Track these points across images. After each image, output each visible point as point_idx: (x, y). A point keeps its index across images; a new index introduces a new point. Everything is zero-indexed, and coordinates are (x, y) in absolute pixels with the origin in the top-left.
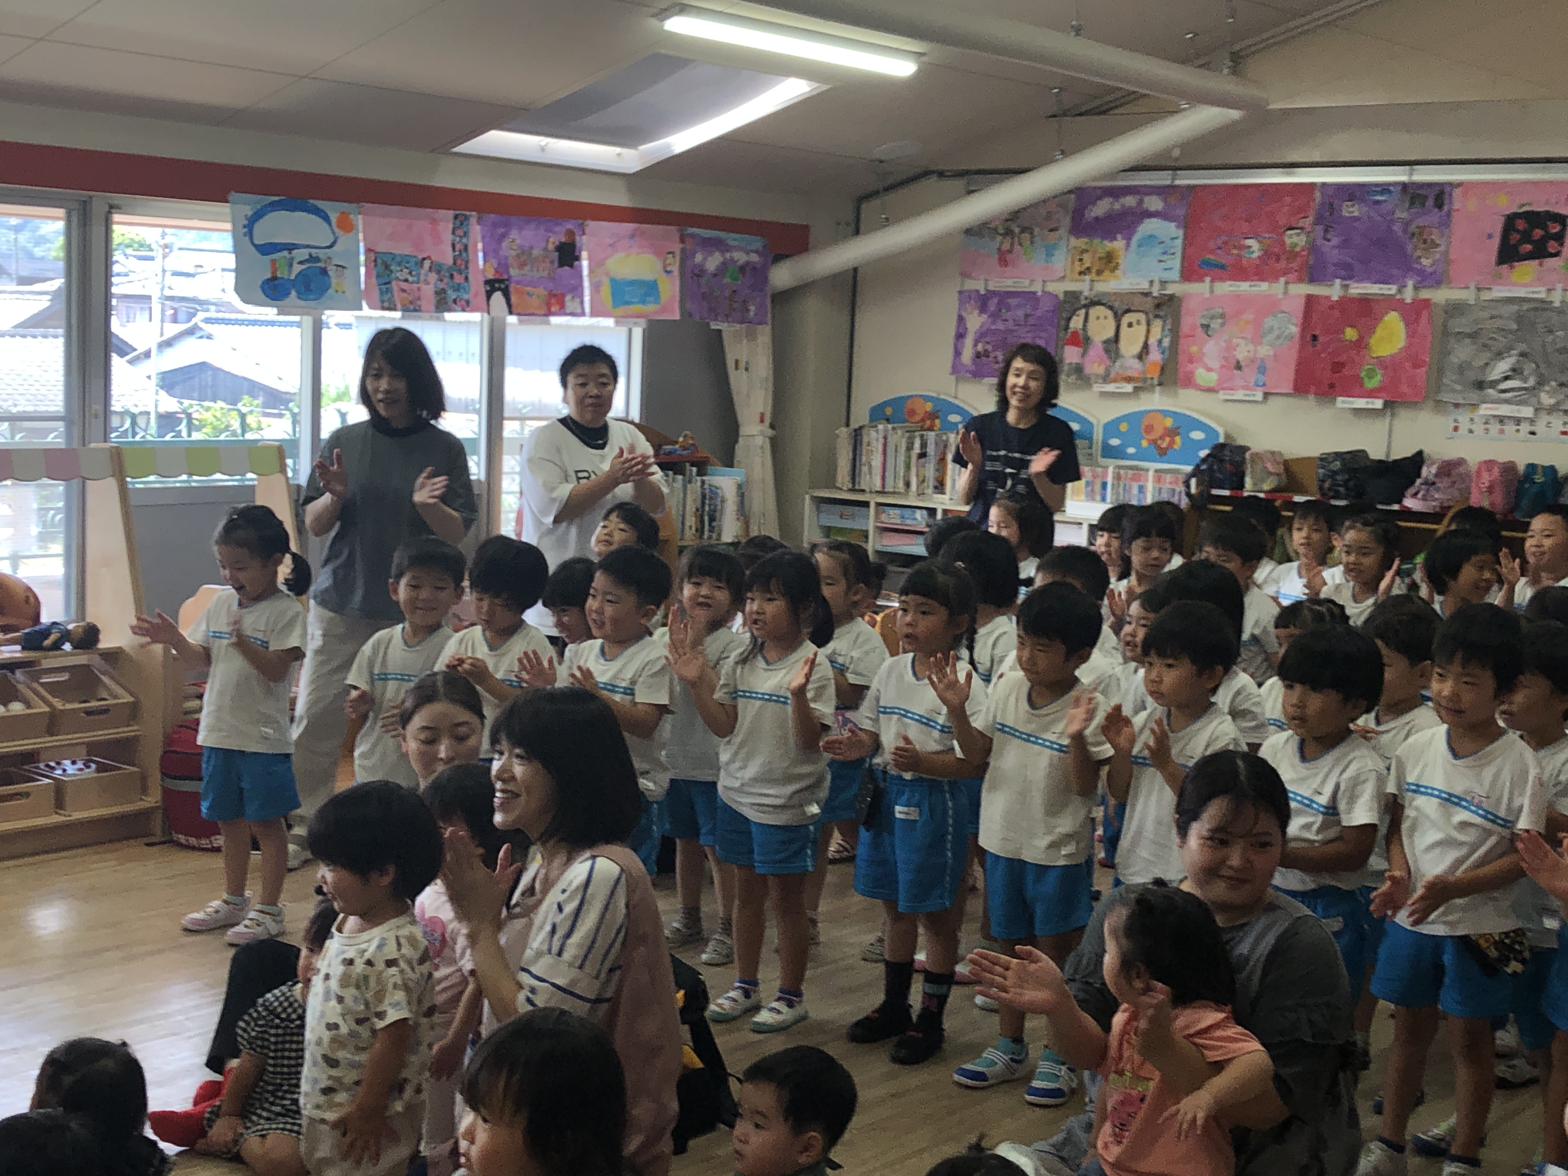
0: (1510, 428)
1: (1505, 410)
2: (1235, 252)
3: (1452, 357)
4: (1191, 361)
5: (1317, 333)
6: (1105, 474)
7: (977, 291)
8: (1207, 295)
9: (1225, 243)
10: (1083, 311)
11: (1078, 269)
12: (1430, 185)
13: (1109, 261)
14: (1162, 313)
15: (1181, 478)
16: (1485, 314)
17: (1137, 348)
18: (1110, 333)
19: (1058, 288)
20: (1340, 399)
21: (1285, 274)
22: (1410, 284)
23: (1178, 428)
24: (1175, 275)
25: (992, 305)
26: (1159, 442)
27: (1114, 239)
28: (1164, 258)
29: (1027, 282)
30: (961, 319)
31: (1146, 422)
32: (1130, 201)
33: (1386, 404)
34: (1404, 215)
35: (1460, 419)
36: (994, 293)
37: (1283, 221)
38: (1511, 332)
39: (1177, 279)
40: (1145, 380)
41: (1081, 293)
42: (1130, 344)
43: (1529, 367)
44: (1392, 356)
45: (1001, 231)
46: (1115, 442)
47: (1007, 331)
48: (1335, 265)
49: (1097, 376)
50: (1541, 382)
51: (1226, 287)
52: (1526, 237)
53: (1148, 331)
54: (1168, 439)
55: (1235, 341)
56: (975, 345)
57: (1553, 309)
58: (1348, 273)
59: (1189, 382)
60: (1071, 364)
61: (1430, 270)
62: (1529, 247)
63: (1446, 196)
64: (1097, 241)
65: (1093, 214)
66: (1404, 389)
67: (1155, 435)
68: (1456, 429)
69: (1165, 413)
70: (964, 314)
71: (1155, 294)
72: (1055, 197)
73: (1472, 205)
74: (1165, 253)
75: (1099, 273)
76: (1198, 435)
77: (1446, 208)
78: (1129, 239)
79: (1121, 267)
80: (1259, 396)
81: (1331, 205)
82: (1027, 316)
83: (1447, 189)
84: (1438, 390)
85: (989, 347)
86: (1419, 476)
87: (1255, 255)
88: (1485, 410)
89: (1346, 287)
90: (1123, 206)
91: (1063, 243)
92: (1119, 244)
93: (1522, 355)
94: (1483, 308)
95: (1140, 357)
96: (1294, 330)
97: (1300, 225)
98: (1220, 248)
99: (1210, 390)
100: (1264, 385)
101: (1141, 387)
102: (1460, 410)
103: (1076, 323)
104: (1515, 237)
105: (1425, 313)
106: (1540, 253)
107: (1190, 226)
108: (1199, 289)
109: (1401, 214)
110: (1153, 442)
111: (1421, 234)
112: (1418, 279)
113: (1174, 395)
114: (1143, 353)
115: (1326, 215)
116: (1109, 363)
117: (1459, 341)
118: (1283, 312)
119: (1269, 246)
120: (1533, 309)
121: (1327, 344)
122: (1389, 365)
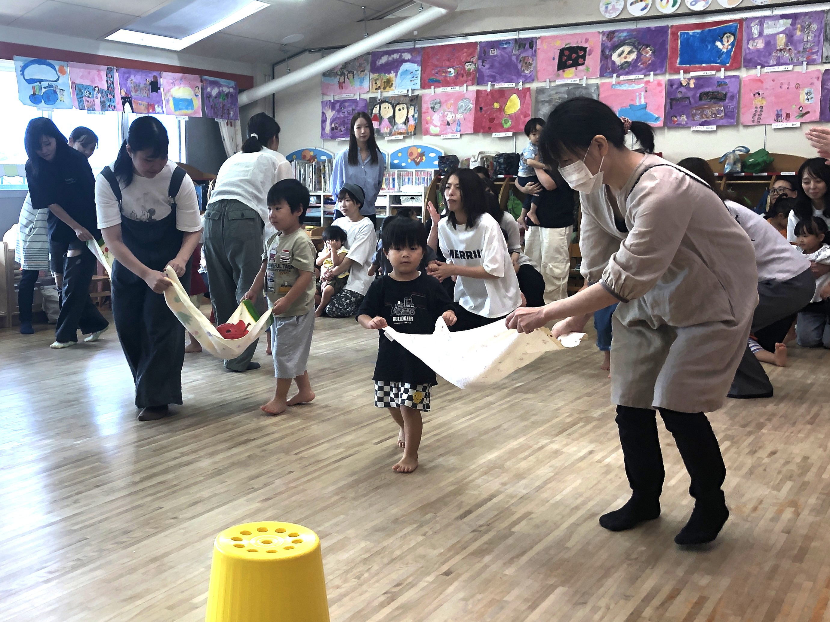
2: (444, 74)
3: (540, 112)
4: (427, 123)
5: (481, 106)
7: (330, 101)
8: (433, 94)
9: (439, 71)
10: (378, 105)
11: (375, 87)
12: (527, 39)
13: (388, 83)
16: (553, 92)
17: (403, 120)
18: (391, 114)
19: (367, 97)
20: (494, 134)
21: (466, 82)
22: (521, 82)
23: (424, 152)
24: (418, 86)
25: (337, 106)
26: (416, 159)
27: (390, 73)
28: (413, 79)
29: (352, 95)
30: (323, 114)
31: (410, 151)
32: (396, 56)
33: (514, 134)
34: (517, 53)
36: (338, 101)
37: (464, 60)
39: (419, 88)
40: (408, 133)
41: (377, 98)
42: (400, 118)
44: (515, 113)
45: (339, 73)
46: (396, 162)
47: (344, 117)
48: (488, 76)
49: (386, 133)
51: (440, 90)
52: (569, 58)
53: (408, 112)
54: (420, 158)
55: (446, 113)
56: (331, 124)
57: (581, 88)
58: (494, 80)
59: (427, 132)
61: (529, 75)
62: (571, 62)
63: (534, 43)
64: (382, 74)
65: (380, 63)
67: (414, 157)
69: (418, 147)
70: (325, 111)
71: (410, 95)
72: (363, 56)
73: (545, 46)
74: (413, 77)
75: (384, 88)
76: (432, 155)
77: (534, 48)
78: (396, 73)
79: (394, 85)
80: (458, 136)
81: (484, 50)
82: (353, 110)
83: (534, 40)
85: (337, 125)
87: (453, 74)
89: (493, 86)
90: (393, 58)
91: (367, 77)
92: (392, 75)
94: (552, 90)
96: (471, 106)
97: (472, 60)
98: (437, 73)
99: (437, 135)
100: (460, 131)
101: (406, 135)
103: (376, 111)
105: (528, 93)
106: (576, 64)
107: (423, 64)
108: (430, 92)
109: (515, 52)
110: (413, 160)
111: (524, 60)
112: (524, 80)
113: (421, 138)
114: (406, 122)
115: (483, 55)
116: (391, 127)
117: (543, 104)
118: (466, 99)
119: (458, 71)
120: (574, 88)
121: (487, 111)
122: (514, 117)
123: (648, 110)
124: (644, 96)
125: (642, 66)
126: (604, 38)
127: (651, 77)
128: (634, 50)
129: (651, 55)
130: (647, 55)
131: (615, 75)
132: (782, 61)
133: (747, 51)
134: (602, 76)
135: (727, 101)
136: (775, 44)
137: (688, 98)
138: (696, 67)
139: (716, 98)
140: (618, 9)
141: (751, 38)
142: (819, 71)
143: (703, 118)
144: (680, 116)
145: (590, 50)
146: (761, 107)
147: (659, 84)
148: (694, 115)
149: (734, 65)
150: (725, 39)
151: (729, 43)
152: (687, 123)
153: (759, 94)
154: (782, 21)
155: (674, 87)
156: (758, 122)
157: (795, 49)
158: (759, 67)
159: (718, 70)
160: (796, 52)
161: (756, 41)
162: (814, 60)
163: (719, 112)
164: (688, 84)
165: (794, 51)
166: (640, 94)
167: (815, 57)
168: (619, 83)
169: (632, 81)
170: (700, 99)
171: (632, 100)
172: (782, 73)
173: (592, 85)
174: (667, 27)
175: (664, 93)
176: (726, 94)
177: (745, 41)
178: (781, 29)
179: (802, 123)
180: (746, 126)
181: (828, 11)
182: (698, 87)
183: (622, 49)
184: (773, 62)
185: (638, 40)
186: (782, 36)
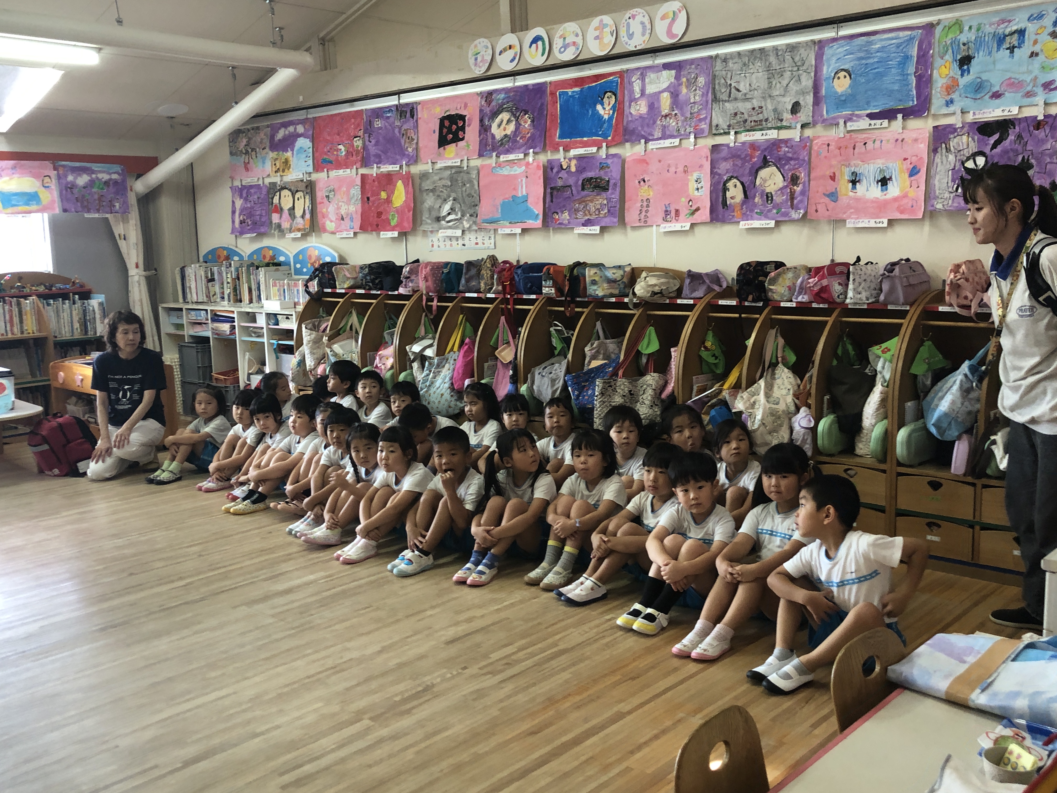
0: (454, 242)
1: (449, 232)
2: (335, 153)
3: (425, 204)
4: (324, 217)
5: (368, 196)
7: (238, 186)
8: (326, 179)
9: (331, 148)
10: (278, 194)
11: (274, 169)
12: (407, 104)
13: (287, 164)
16: (436, 178)
18: (291, 205)
19: (267, 181)
20: (382, 233)
21: (355, 163)
22: (404, 163)
23: (321, 255)
24: (310, 169)
25: (245, 193)
27: (287, 151)
28: (307, 159)
29: (256, 179)
30: (233, 202)
33: (401, 234)
35: (433, 239)
36: (244, 187)
37: (352, 134)
38: (447, 186)
39: (312, 171)
44: (400, 206)
45: (244, 152)
46: (298, 266)
47: (251, 208)
48: (374, 156)
50: (463, 216)
51: (333, 173)
52: (449, 130)
54: (318, 262)
55: (340, 204)
56: (240, 217)
57: (464, 172)
58: (379, 160)
59: (324, 229)
61: (412, 154)
62: (451, 136)
63: (415, 110)
64: (281, 153)
66: (405, 225)
68: (432, 245)
69: (315, 248)
71: (305, 180)
73: (425, 114)
74: (307, 157)
75: (283, 171)
76: (328, 259)
77: (415, 117)
78: (292, 150)
79: (292, 166)
80: (352, 236)
81: (370, 121)
82: (258, 198)
83: (415, 106)
84: (420, 225)
85: (245, 217)
86: (401, 274)
87: (344, 153)
88: (442, 233)
89: (379, 168)
90: (289, 132)
91: (268, 156)
92: (289, 154)
93: (454, 200)
94: (436, 174)
95: (303, 217)
96: (359, 195)
97: (359, 134)
98: (329, 151)
99: (333, 233)
100: (353, 228)
102: (432, 234)
104: (445, 130)
105: (410, 180)
106: (457, 139)
107: (314, 140)
108: (323, 176)
109: (397, 123)
111: (407, 133)
112: (407, 160)
113: (318, 237)
115: (369, 127)
117: (428, 194)
118: (354, 186)
119: (348, 148)
120: (456, 172)
121: (374, 202)
122: (400, 211)
123: (529, 204)
124: (526, 183)
126: (483, 102)
127: (531, 157)
128: (513, 118)
131: (494, 154)
132: (668, 133)
133: (630, 119)
134: (481, 155)
135: (610, 191)
136: (659, 108)
137: (570, 186)
138: (576, 142)
139: (599, 187)
140: (486, 61)
142: (707, 146)
143: (586, 215)
144: (562, 212)
145: (469, 119)
146: (648, 200)
147: (538, 167)
148: (577, 211)
149: (617, 138)
150: (606, 100)
151: (611, 105)
152: (569, 223)
153: (644, 181)
154: (665, 73)
155: (555, 170)
156: (646, 222)
157: (682, 115)
158: (643, 141)
159: (600, 146)
161: (638, 103)
162: (702, 131)
163: (602, 206)
164: (569, 166)
165: (681, 118)
166: (522, 180)
167: (702, 126)
168: (500, 165)
169: (512, 162)
170: (583, 189)
171: (515, 189)
172: (668, 151)
173: (472, 168)
174: (544, 84)
175: (542, 180)
176: (608, 182)
177: (627, 104)
178: (665, 85)
179: (693, 225)
180: (634, 228)
181: (717, 56)
182: (581, 170)
183: (500, 117)
184: (658, 134)
185: (515, 104)
186: (666, 95)
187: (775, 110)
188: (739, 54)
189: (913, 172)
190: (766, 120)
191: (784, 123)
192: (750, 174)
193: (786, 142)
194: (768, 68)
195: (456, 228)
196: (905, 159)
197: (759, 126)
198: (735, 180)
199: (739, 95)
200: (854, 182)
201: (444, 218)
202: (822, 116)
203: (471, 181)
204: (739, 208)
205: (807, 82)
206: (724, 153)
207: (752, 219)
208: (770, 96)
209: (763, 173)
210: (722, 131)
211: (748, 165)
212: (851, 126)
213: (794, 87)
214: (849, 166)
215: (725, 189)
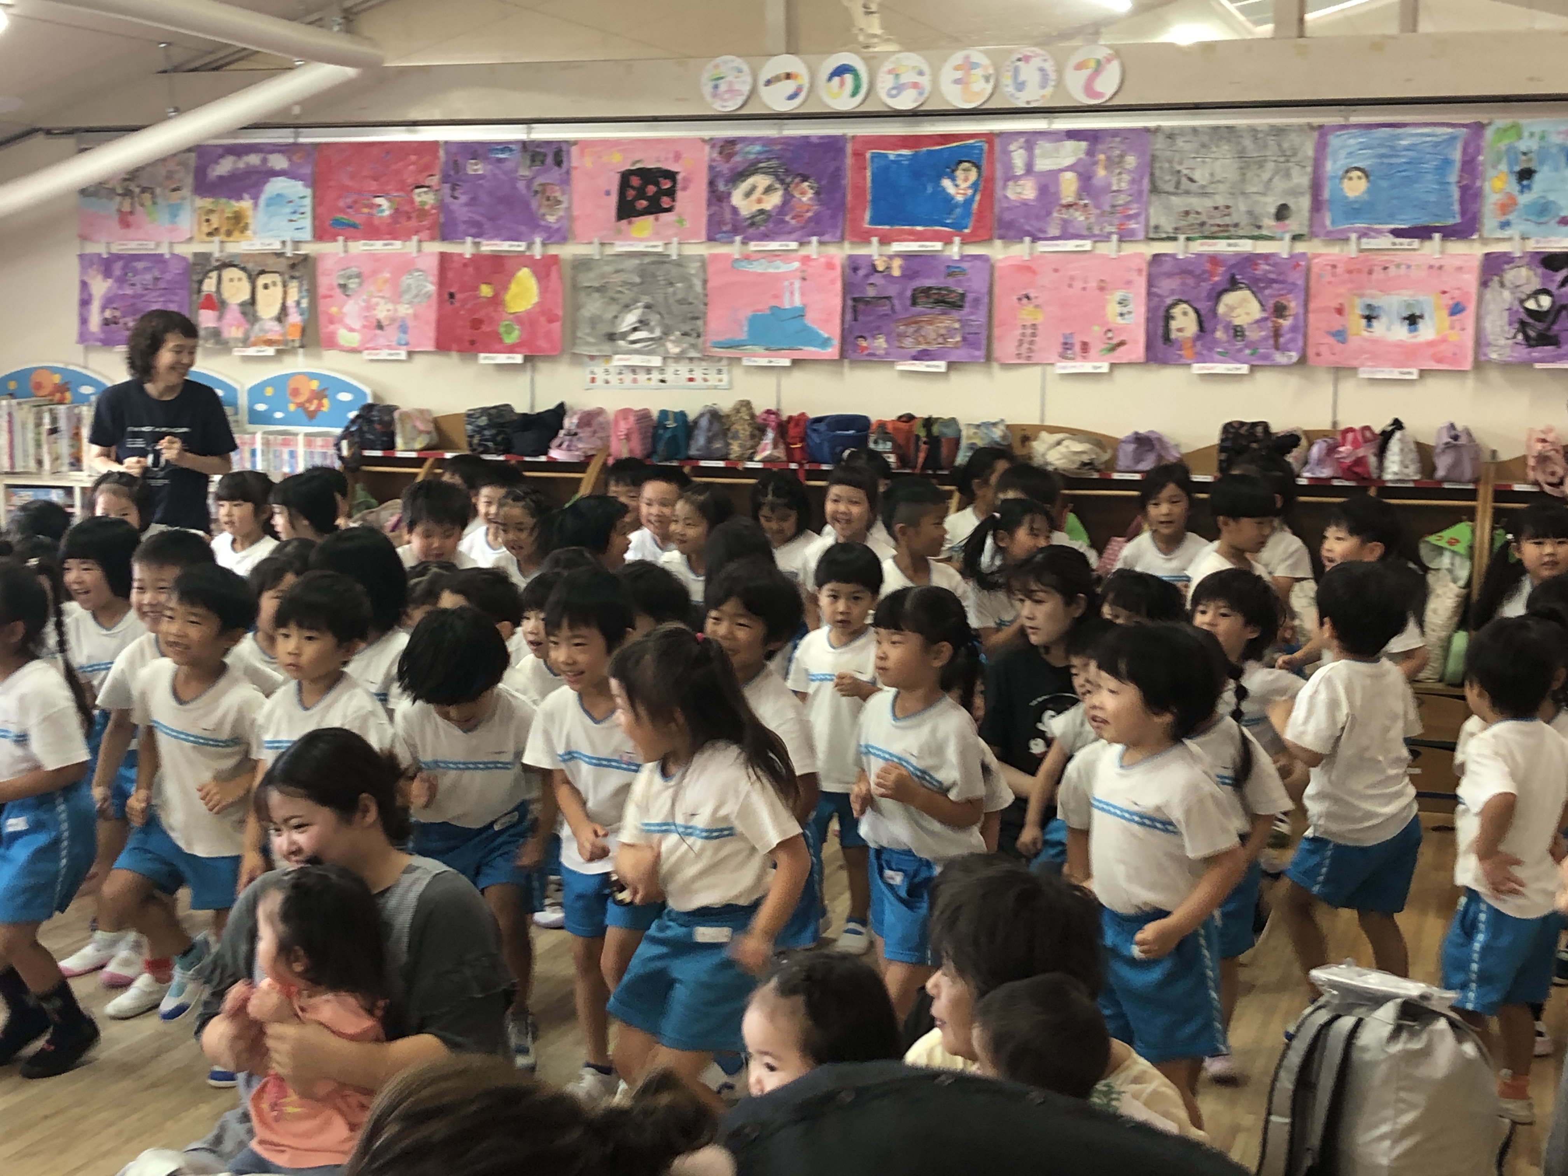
0: (642, 377)
1: (636, 360)
2: (366, 210)
3: (583, 311)
4: (332, 321)
5: (452, 290)
6: (253, 442)
7: (99, 255)
8: (342, 255)
9: (355, 202)
10: (215, 273)
11: (206, 229)
12: (548, 143)
13: (238, 223)
14: (297, 274)
15: (332, 441)
16: (610, 269)
17: (275, 310)
18: (246, 296)
19: (187, 250)
20: (482, 355)
21: (416, 232)
22: (538, 240)
23: (325, 390)
24: (307, 235)
25: (117, 269)
26: (307, 405)
27: (240, 198)
28: (294, 217)
29: (152, 245)
30: (84, 285)
31: (291, 385)
32: (254, 159)
33: (527, 359)
34: (527, 173)
35: (596, 370)
36: (118, 257)
37: (410, 181)
38: (633, 284)
39: (310, 239)
40: (285, 343)
41: (211, 254)
42: (267, 307)
43: (654, 319)
44: (527, 312)
45: (120, 191)
46: (261, 407)
47: (133, 297)
48: (465, 222)
49: (236, 339)
50: (666, 333)
51: (359, 247)
52: (641, 194)
53: (285, 293)
54: (316, 402)
55: (375, 300)
56: (103, 312)
57: (670, 262)
58: (479, 231)
59: (331, 343)
60: (207, 328)
61: (556, 226)
62: (644, 203)
63: (564, 154)
64: (223, 201)
65: (217, 173)
66: (542, 343)
67: (301, 399)
68: (593, 380)
69: (311, 376)
70: (86, 279)
72: (174, 155)
73: (588, 162)
74: (295, 212)
75: (229, 233)
76: (345, 397)
77: (565, 165)
78: (255, 198)
79: (251, 227)
80: (403, 355)
81: (456, 163)
82: (156, 279)
83: (564, 147)
84: (574, 344)
85: (118, 314)
86: (562, 428)
87: (387, 213)
88: (618, 361)
89: (477, 244)
90: (248, 164)
91: (187, 203)
92: (246, 204)
93: (648, 307)
94: (608, 263)
95: (279, 319)
96: (431, 288)
97: (427, 183)
98: (350, 207)
99: (354, 351)
100: (407, 344)
101: (283, 350)
102: (596, 362)
103: (209, 286)
104: (631, 194)
105: (554, 269)
106: (655, 208)
107: (317, 183)
108: (333, 249)
109: (524, 172)
110: (300, 405)
111: (544, 191)
112: (545, 235)
113: (319, 357)
114: (282, 315)
115: (452, 173)
116: (247, 326)
117: (589, 295)
118: (418, 270)
119: (398, 204)
120: (653, 263)
121: (464, 302)
122: (526, 321)
123: (808, 321)
124: (801, 288)
125: (793, 222)
126: (715, 155)
127: (813, 248)
128: (778, 186)
129: (810, 199)
130: (805, 199)
131: (738, 239)
132: (1071, 230)
133: (1006, 205)
134: (711, 239)
135: (966, 310)
136: (1057, 194)
137: (889, 298)
138: (902, 231)
139: (944, 302)
140: (739, 93)
141: (1010, 177)
142: (1140, 255)
143: (919, 343)
144: (874, 337)
145: (685, 179)
146: (1034, 326)
147: (830, 266)
148: (902, 336)
149: (979, 231)
150: (959, 173)
151: (970, 182)
152: (887, 354)
153: (1028, 298)
154: (1070, 145)
155: (861, 273)
156: (1029, 358)
157: (1097, 207)
158: (1027, 239)
159: (948, 241)
160: (1098, 211)
161: (1020, 183)
162: (1132, 233)
163: (951, 332)
164: (888, 268)
165: (1094, 211)
166: (792, 284)
167: (1133, 225)
168: (747, 258)
169: (774, 254)
170: (914, 303)
171: (776, 296)
172: (1074, 256)
173: (689, 257)
174: (843, 138)
175: (838, 286)
176: (963, 296)
177: (999, 184)
178: (1069, 161)
179: (1113, 366)
180: (1006, 366)
181: (1158, 130)
182: (909, 274)
183: (751, 181)
184: (1054, 231)
185: (784, 164)
186: (1069, 176)
187: (1250, 213)
188: (1195, 130)
189: (1456, 310)
190: (1236, 225)
191: (1264, 232)
192: (1209, 298)
193: (1266, 257)
194: (1241, 155)
195: (651, 353)
196: (1444, 292)
197: (1224, 232)
198: (1185, 306)
199: (1193, 187)
200: (1369, 318)
201: (624, 336)
202: (1324, 226)
203: (685, 279)
204: (1190, 345)
205: (1302, 179)
206: (1167, 267)
207: (1213, 361)
208: (1243, 193)
209: (1230, 298)
210: (1164, 235)
211: (1206, 286)
212: (1366, 243)
213: (1279, 184)
214: (1361, 296)
215: (1168, 318)
